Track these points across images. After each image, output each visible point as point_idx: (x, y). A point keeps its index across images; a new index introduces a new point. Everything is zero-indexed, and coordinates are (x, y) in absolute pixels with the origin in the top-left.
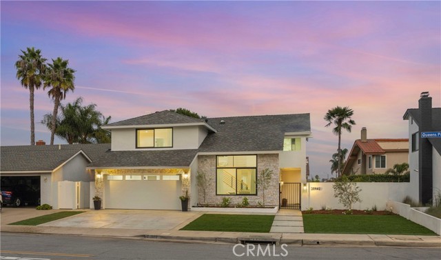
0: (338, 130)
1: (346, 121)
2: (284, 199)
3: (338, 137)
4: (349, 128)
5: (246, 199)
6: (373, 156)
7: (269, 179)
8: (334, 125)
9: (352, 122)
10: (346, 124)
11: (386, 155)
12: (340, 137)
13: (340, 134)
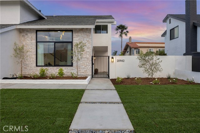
0: (121, 36)
1: (125, 31)
2: (96, 69)
3: (121, 39)
4: (126, 35)
5: (61, 70)
6: (135, 49)
7: (83, 51)
8: (119, 34)
9: (127, 32)
10: (125, 32)
11: (140, 49)
12: (122, 39)
13: (122, 37)
